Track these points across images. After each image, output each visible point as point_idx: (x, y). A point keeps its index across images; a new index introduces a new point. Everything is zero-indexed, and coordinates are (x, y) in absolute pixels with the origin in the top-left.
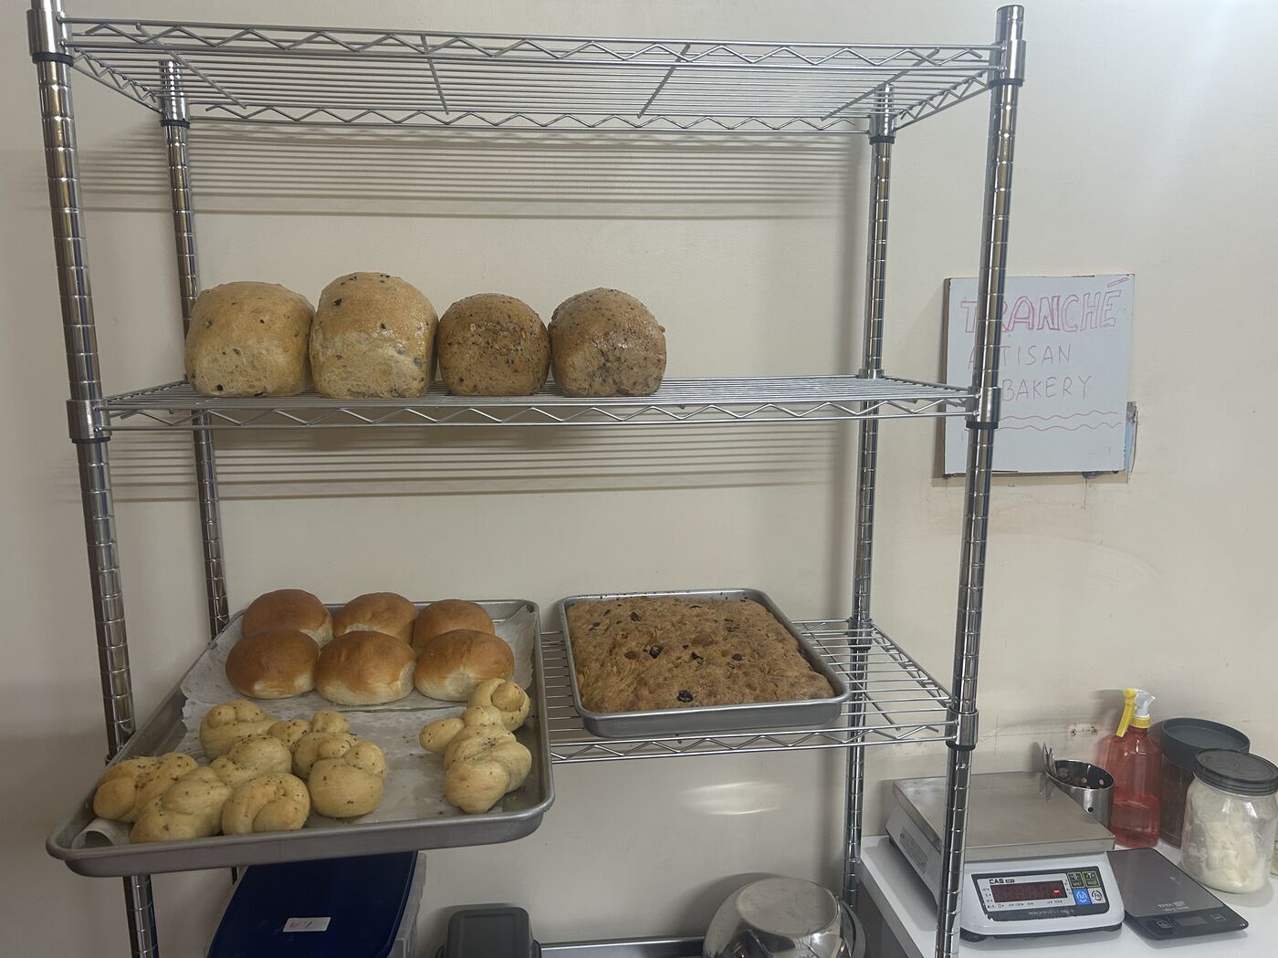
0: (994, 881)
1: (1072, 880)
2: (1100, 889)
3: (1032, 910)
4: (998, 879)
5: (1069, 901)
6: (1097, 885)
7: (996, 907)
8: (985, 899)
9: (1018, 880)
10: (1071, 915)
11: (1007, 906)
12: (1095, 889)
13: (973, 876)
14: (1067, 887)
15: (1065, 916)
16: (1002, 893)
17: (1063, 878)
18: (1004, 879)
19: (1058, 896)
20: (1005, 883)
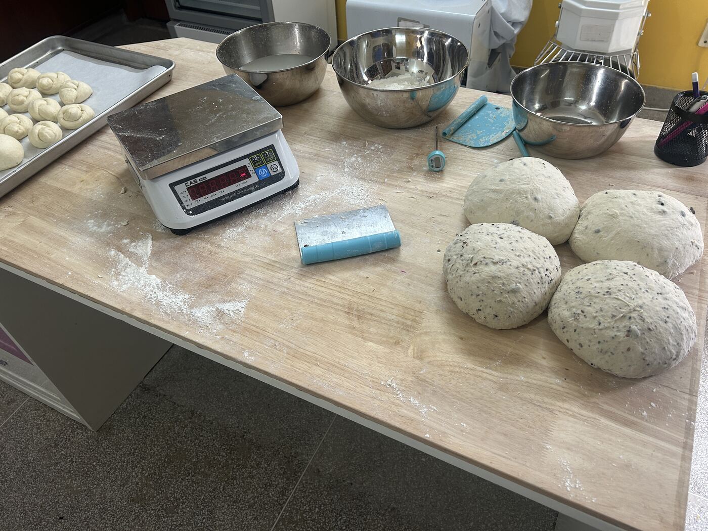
0: (189, 184)
1: (254, 163)
2: (276, 163)
3: (224, 196)
4: (192, 181)
5: (254, 179)
6: (273, 160)
7: (195, 204)
8: (183, 200)
9: (209, 176)
10: (257, 189)
11: (203, 200)
12: (273, 164)
13: (170, 185)
14: (251, 169)
15: (250, 192)
16: (197, 191)
17: (246, 162)
18: (198, 179)
19: (244, 178)
20: (199, 182)
